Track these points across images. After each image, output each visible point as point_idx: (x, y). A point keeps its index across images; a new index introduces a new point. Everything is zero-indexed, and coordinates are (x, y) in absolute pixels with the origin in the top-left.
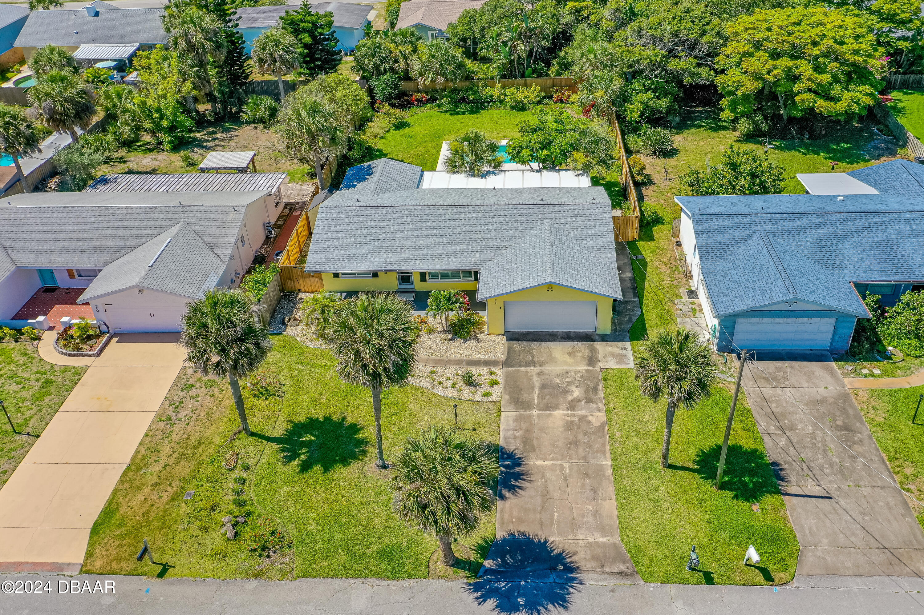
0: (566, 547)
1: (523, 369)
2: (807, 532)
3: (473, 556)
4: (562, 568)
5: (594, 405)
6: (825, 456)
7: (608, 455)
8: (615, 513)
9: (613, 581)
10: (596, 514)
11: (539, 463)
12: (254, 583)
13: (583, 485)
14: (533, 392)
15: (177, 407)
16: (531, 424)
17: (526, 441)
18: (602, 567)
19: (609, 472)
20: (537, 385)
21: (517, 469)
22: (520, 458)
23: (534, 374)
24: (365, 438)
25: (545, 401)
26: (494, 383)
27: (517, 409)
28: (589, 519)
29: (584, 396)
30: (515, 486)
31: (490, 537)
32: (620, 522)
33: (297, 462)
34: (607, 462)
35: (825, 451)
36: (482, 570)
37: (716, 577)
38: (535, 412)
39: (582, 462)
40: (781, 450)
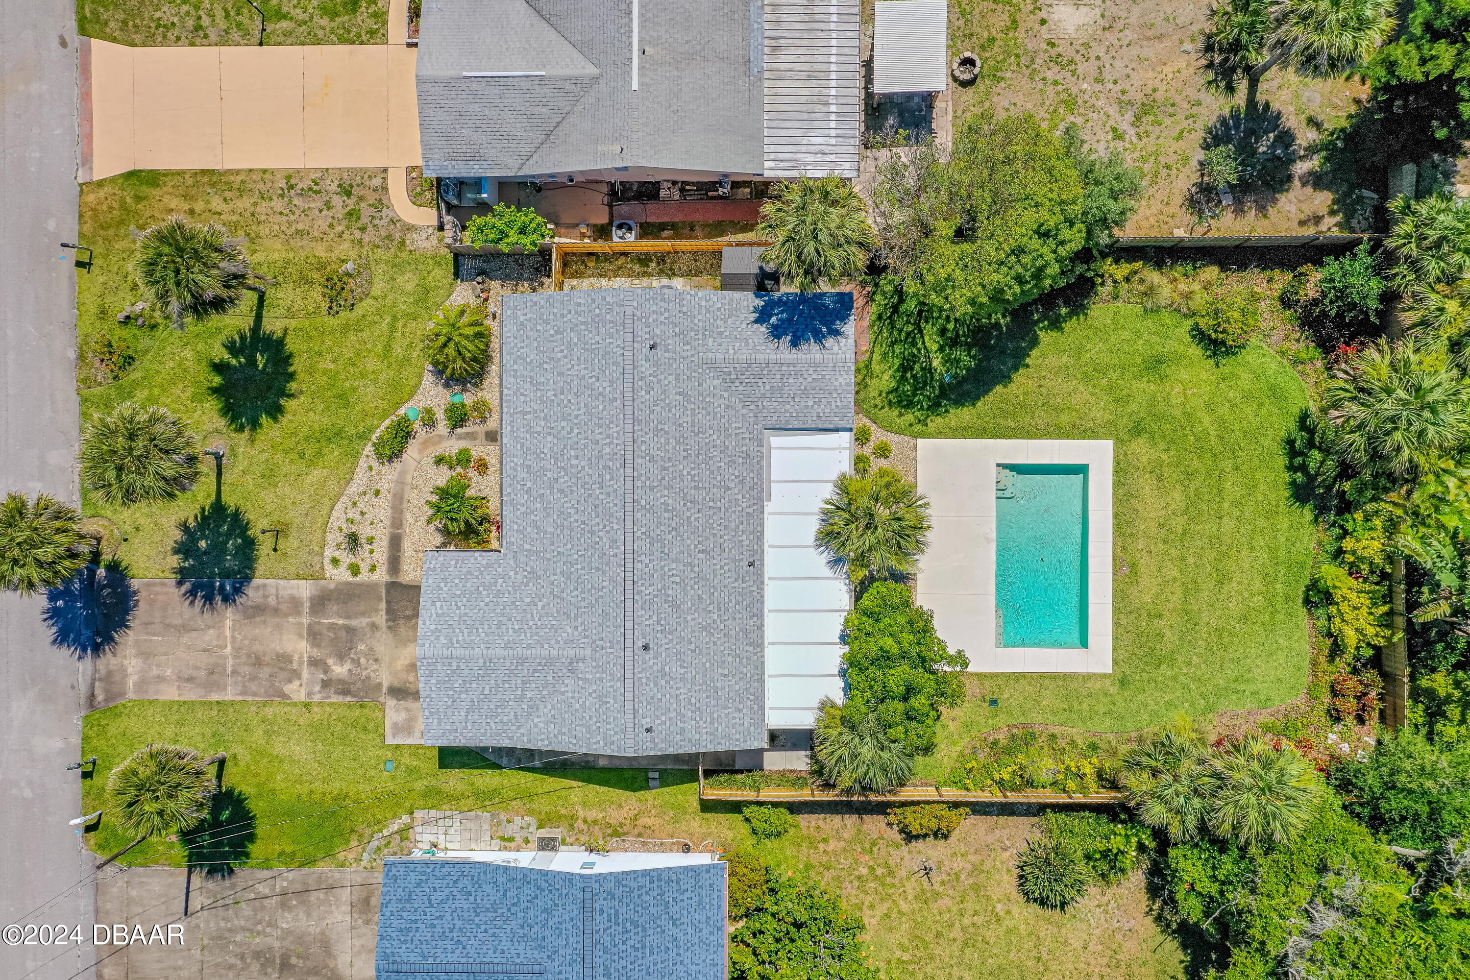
0: (121, 647)
1: (383, 605)
2: (144, 880)
3: (106, 557)
4: (99, 640)
5: (317, 688)
6: (244, 929)
7: (240, 698)
8: (162, 698)
9: (83, 688)
10: (161, 679)
11: (228, 623)
12: (72, 354)
13: (198, 668)
14: (341, 617)
15: (313, 192)
16: (286, 615)
17: (259, 610)
18: (100, 680)
19: (215, 697)
20: (354, 623)
21: (218, 598)
22: (234, 601)
23: (374, 619)
24: (261, 425)
25: (325, 631)
26: (355, 570)
27: (312, 599)
28: (155, 671)
29: (334, 677)
30: (195, 596)
31: (131, 573)
32: (151, 702)
33: (226, 356)
34: (229, 696)
35: (251, 931)
36: (94, 567)
37: (88, 781)
38: (306, 620)
39: (229, 669)
40: (251, 883)
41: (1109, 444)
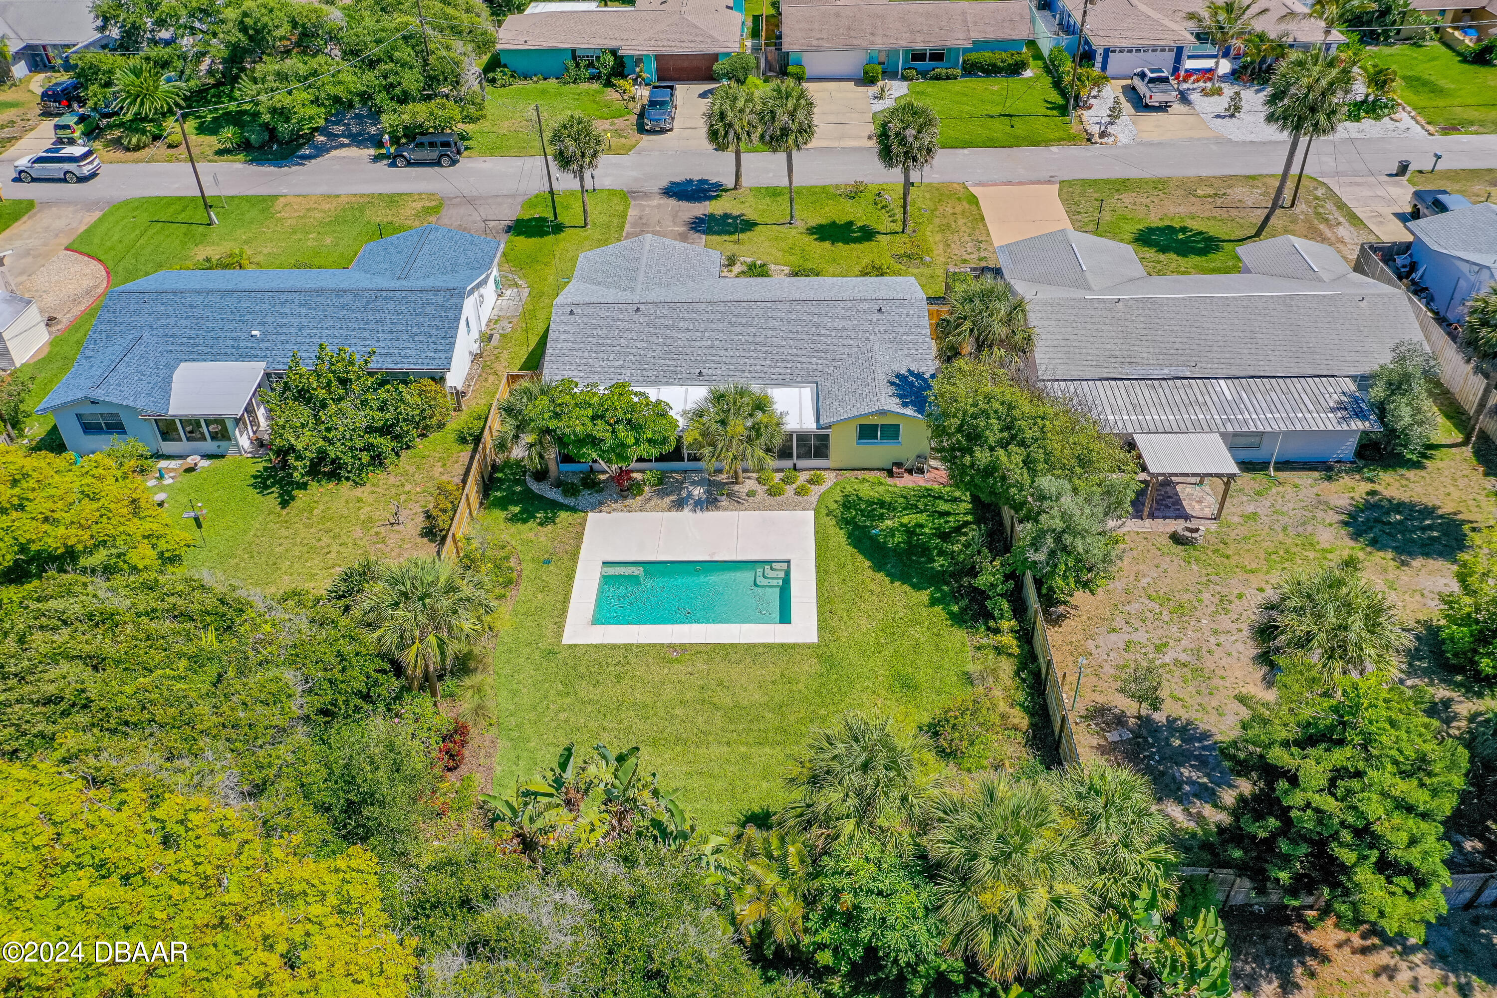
41: (814, 639)
